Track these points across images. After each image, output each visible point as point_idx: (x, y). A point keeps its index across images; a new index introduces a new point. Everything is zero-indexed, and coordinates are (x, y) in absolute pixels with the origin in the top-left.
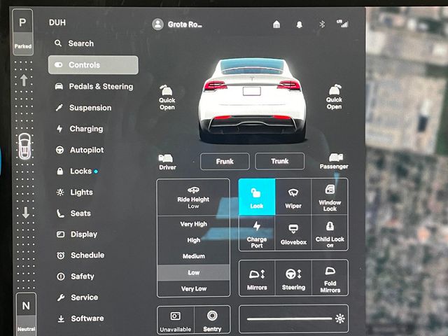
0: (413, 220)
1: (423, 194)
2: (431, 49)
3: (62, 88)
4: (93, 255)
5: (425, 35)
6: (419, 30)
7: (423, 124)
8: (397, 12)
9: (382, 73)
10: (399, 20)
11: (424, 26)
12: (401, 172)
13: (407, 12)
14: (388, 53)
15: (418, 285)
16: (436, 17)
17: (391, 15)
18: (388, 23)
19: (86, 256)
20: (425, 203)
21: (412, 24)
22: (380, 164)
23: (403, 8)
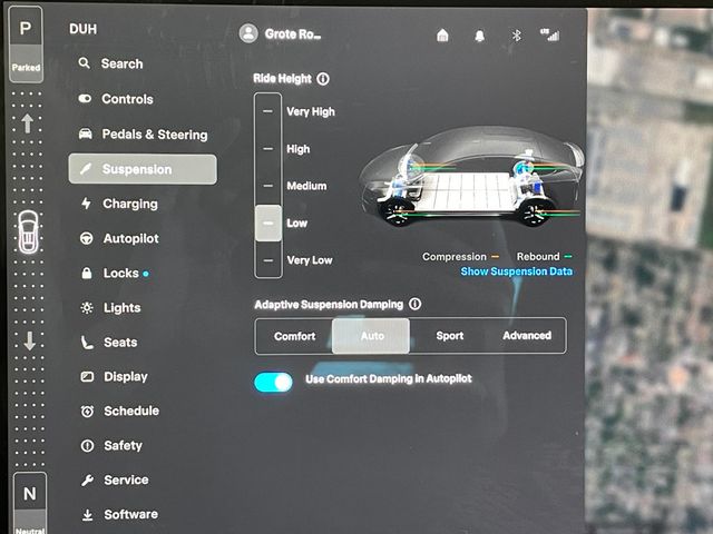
0: (663, 354)
1: (678, 313)
2: (693, 77)
3: (90, 137)
4: (140, 411)
5: (683, 55)
6: (673, 47)
7: (678, 199)
8: (638, 16)
9: (614, 116)
10: (640, 30)
11: (681, 41)
12: (643, 277)
13: (653, 18)
14: (623, 83)
15: (669, 460)
16: (701, 26)
17: (628, 22)
18: (624, 34)
19: (130, 412)
20: (682, 327)
21: (662, 37)
22: (610, 264)
23: (648, 11)
